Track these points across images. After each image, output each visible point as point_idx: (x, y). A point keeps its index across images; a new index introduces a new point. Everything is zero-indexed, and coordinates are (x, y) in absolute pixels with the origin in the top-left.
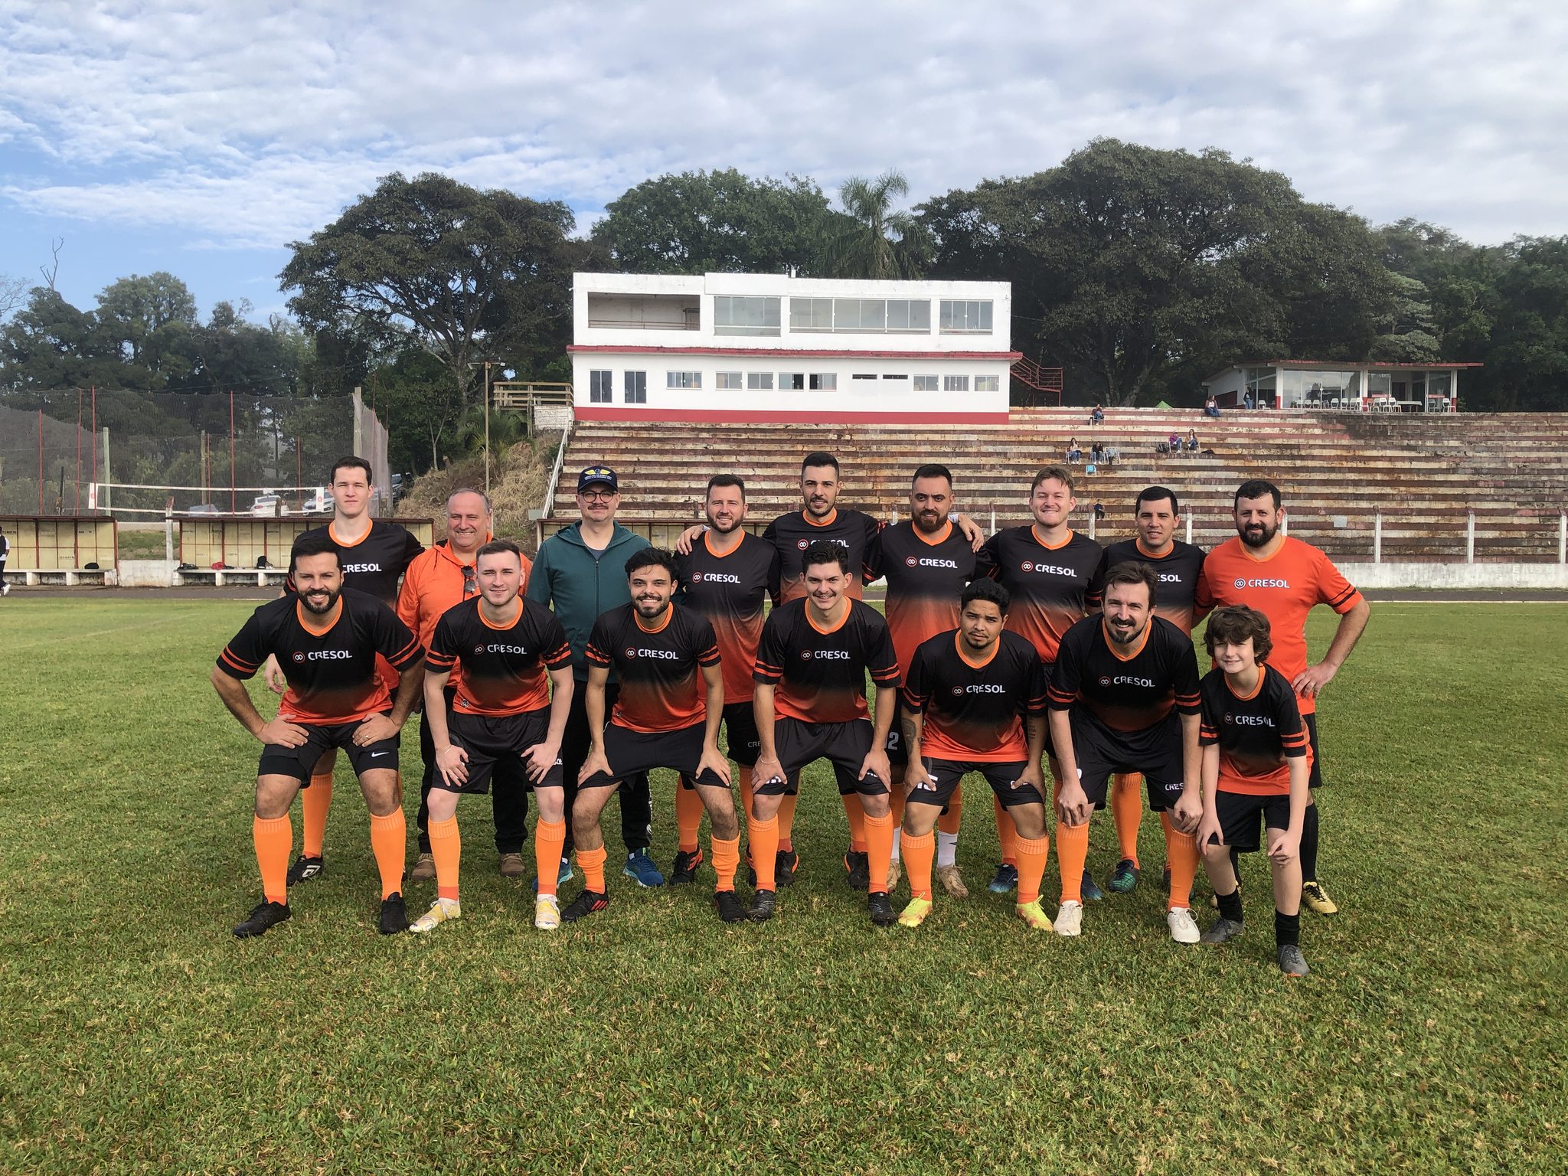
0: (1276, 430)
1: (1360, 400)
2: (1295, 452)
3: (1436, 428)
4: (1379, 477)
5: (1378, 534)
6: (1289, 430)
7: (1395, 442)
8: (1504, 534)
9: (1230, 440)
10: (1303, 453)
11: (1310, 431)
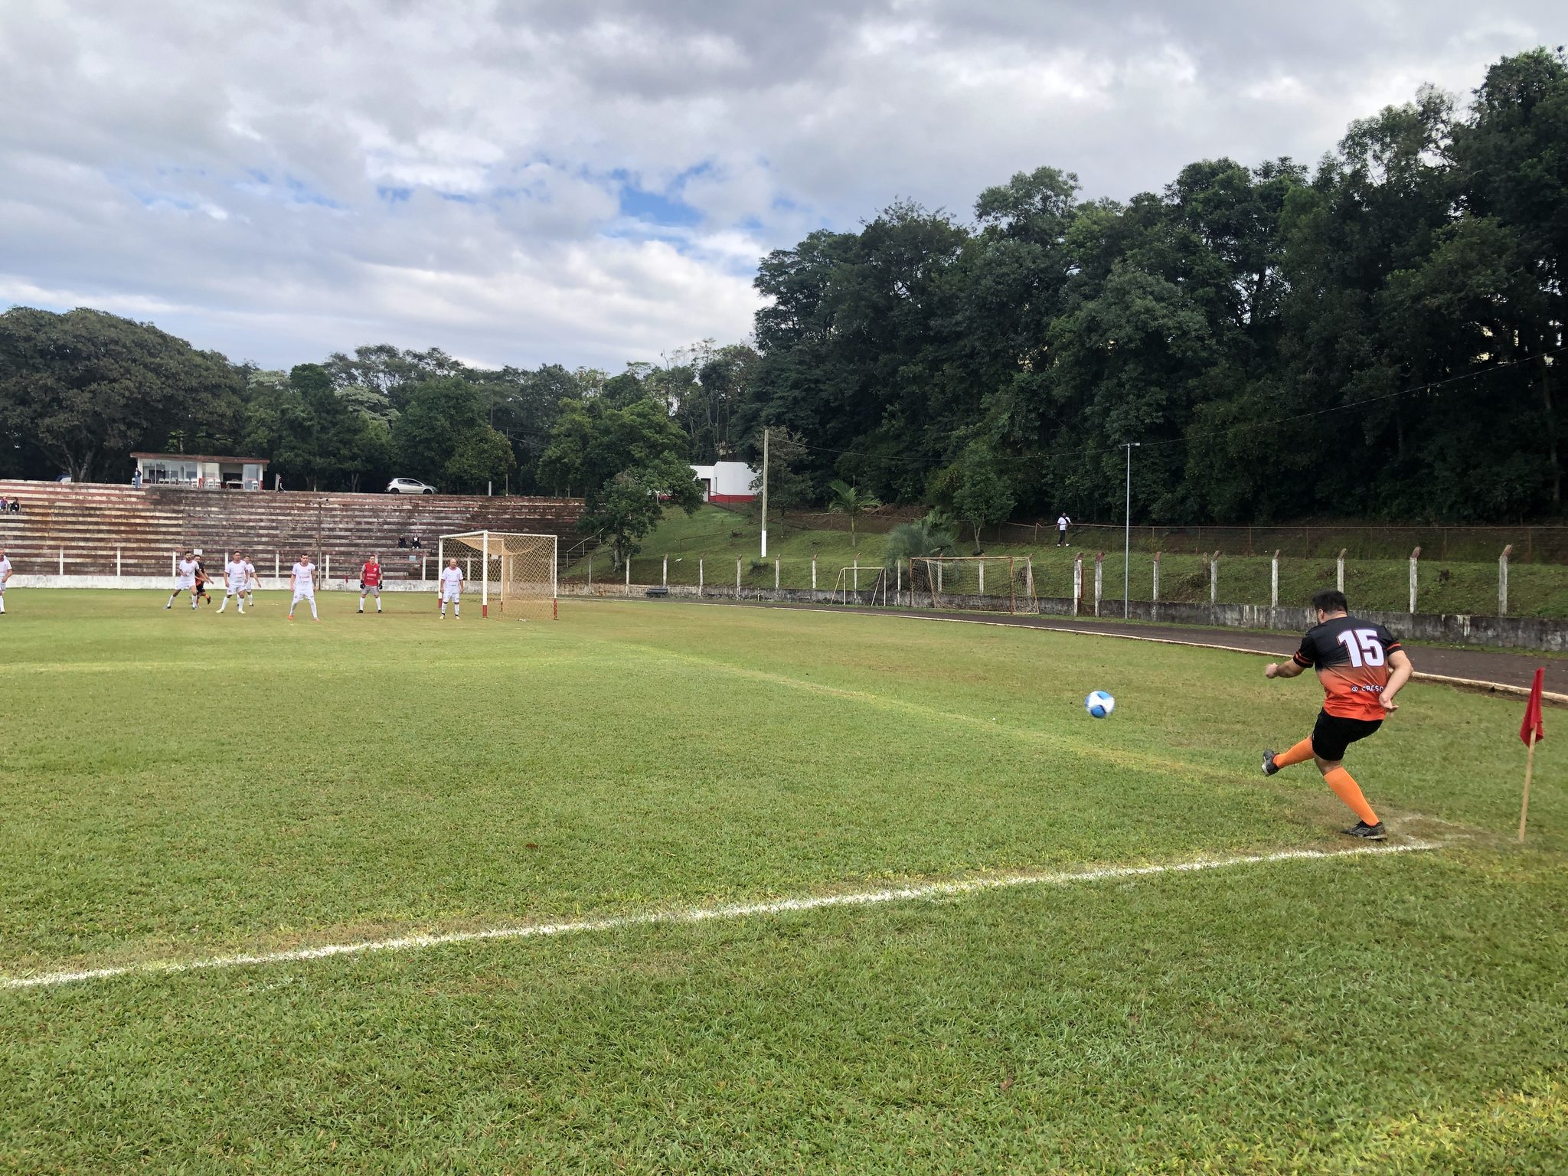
0: (104, 498)
1: (197, 480)
2: (92, 512)
3: (222, 499)
4: (122, 528)
5: (62, 560)
6: (113, 499)
7: (176, 508)
8: (141, 561)
9: (58, 504)
10: (98, 512)
11: (128, 499)
